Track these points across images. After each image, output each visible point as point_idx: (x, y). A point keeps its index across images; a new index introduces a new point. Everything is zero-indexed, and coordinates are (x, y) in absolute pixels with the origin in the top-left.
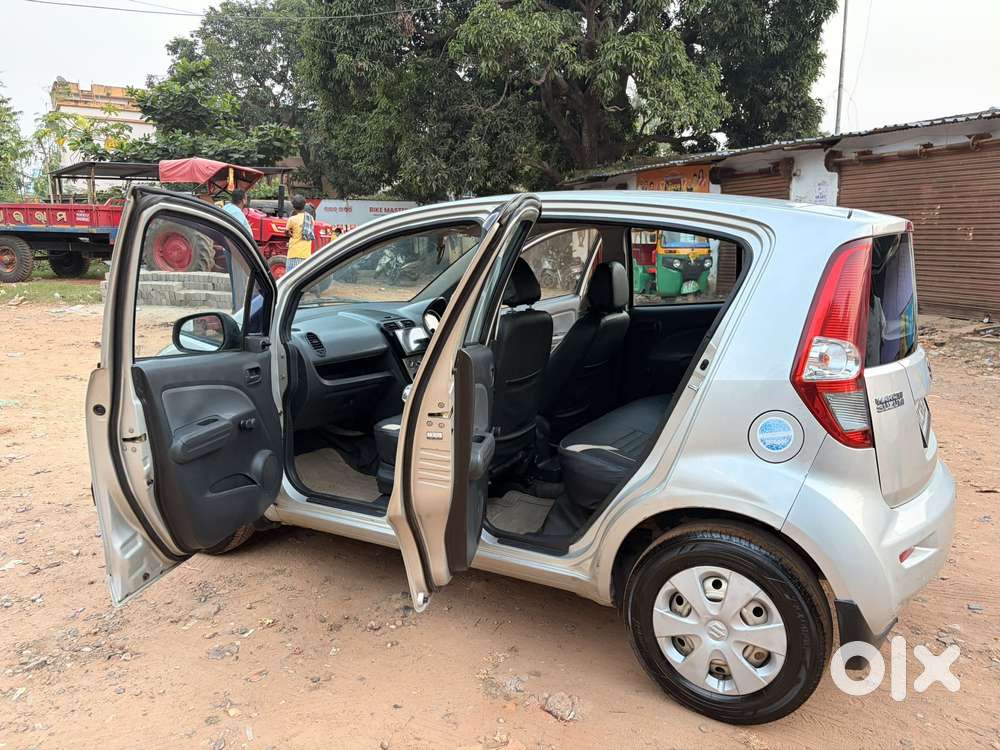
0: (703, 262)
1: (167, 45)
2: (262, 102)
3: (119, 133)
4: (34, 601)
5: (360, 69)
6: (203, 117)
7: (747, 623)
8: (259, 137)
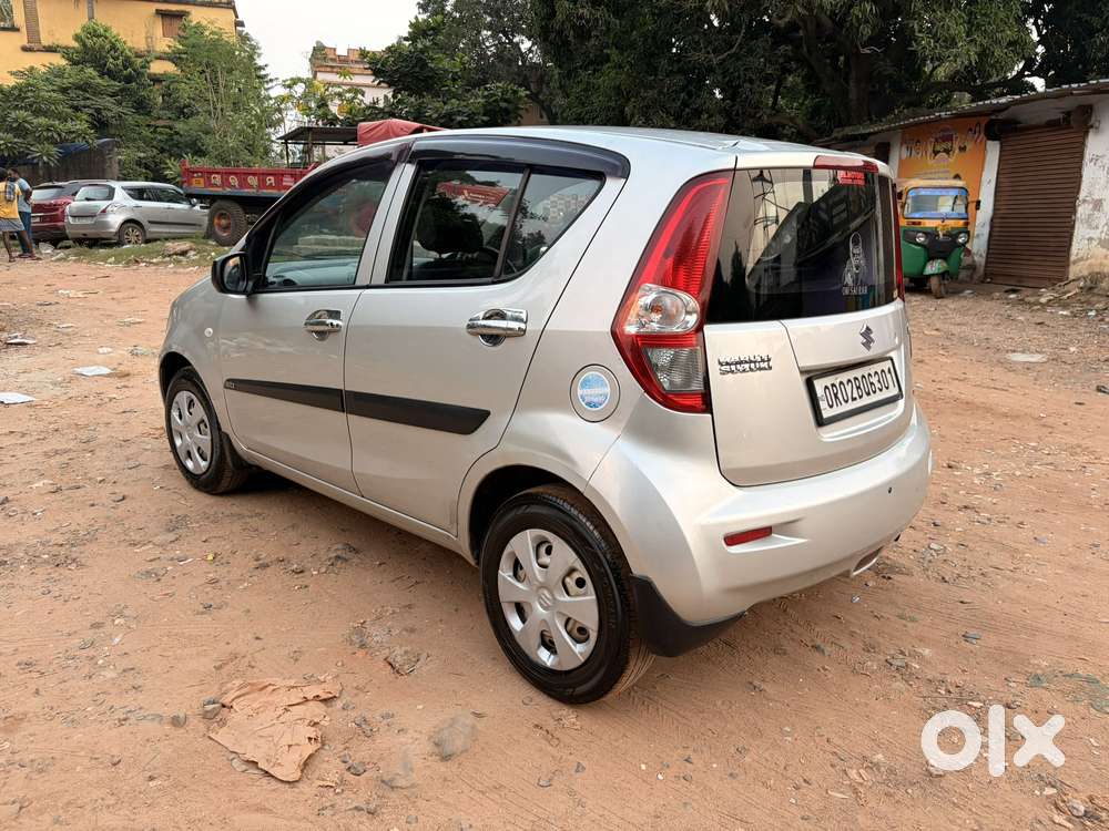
0: (957, 236)
1: (419, 4)
2: (510, 60)
3: (354, 98)
4: (35, 514)
5: (581, 17)
6: (431, 78)
7: (568, 593)
8: (484, 97)
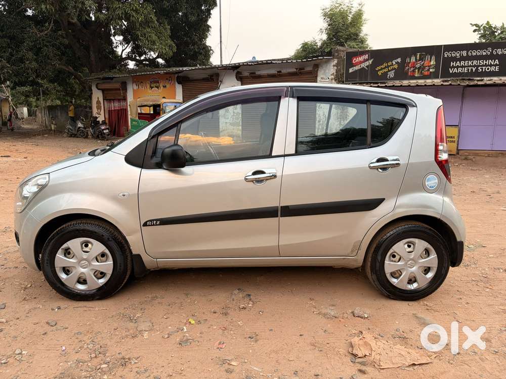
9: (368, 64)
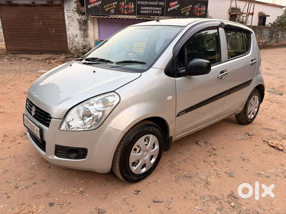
9: (99, 4)
